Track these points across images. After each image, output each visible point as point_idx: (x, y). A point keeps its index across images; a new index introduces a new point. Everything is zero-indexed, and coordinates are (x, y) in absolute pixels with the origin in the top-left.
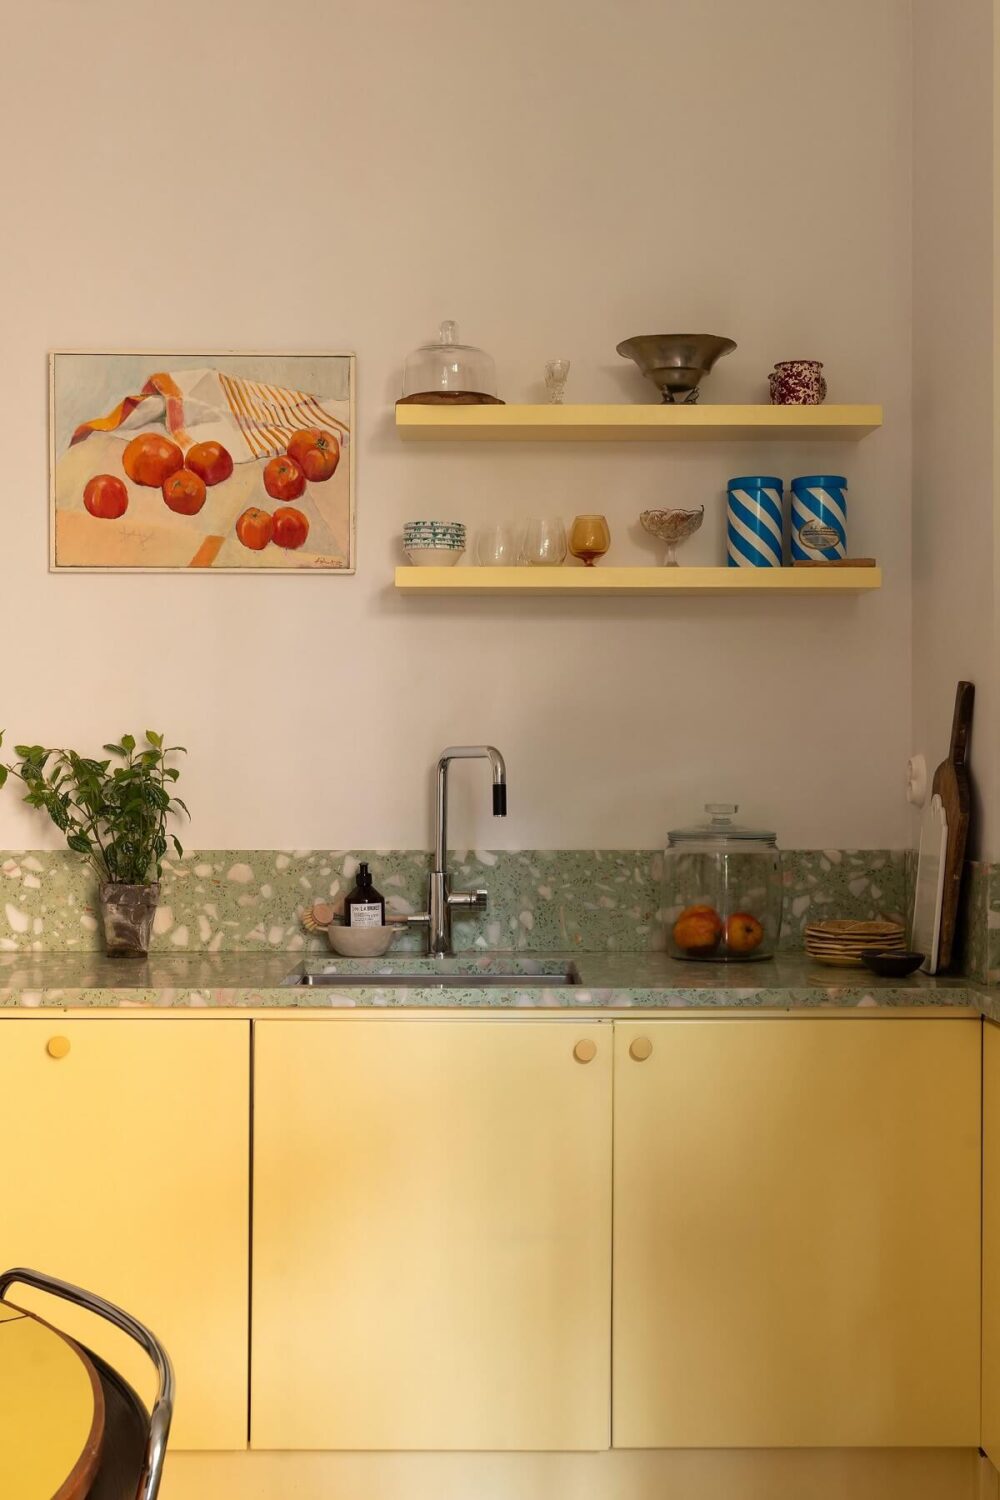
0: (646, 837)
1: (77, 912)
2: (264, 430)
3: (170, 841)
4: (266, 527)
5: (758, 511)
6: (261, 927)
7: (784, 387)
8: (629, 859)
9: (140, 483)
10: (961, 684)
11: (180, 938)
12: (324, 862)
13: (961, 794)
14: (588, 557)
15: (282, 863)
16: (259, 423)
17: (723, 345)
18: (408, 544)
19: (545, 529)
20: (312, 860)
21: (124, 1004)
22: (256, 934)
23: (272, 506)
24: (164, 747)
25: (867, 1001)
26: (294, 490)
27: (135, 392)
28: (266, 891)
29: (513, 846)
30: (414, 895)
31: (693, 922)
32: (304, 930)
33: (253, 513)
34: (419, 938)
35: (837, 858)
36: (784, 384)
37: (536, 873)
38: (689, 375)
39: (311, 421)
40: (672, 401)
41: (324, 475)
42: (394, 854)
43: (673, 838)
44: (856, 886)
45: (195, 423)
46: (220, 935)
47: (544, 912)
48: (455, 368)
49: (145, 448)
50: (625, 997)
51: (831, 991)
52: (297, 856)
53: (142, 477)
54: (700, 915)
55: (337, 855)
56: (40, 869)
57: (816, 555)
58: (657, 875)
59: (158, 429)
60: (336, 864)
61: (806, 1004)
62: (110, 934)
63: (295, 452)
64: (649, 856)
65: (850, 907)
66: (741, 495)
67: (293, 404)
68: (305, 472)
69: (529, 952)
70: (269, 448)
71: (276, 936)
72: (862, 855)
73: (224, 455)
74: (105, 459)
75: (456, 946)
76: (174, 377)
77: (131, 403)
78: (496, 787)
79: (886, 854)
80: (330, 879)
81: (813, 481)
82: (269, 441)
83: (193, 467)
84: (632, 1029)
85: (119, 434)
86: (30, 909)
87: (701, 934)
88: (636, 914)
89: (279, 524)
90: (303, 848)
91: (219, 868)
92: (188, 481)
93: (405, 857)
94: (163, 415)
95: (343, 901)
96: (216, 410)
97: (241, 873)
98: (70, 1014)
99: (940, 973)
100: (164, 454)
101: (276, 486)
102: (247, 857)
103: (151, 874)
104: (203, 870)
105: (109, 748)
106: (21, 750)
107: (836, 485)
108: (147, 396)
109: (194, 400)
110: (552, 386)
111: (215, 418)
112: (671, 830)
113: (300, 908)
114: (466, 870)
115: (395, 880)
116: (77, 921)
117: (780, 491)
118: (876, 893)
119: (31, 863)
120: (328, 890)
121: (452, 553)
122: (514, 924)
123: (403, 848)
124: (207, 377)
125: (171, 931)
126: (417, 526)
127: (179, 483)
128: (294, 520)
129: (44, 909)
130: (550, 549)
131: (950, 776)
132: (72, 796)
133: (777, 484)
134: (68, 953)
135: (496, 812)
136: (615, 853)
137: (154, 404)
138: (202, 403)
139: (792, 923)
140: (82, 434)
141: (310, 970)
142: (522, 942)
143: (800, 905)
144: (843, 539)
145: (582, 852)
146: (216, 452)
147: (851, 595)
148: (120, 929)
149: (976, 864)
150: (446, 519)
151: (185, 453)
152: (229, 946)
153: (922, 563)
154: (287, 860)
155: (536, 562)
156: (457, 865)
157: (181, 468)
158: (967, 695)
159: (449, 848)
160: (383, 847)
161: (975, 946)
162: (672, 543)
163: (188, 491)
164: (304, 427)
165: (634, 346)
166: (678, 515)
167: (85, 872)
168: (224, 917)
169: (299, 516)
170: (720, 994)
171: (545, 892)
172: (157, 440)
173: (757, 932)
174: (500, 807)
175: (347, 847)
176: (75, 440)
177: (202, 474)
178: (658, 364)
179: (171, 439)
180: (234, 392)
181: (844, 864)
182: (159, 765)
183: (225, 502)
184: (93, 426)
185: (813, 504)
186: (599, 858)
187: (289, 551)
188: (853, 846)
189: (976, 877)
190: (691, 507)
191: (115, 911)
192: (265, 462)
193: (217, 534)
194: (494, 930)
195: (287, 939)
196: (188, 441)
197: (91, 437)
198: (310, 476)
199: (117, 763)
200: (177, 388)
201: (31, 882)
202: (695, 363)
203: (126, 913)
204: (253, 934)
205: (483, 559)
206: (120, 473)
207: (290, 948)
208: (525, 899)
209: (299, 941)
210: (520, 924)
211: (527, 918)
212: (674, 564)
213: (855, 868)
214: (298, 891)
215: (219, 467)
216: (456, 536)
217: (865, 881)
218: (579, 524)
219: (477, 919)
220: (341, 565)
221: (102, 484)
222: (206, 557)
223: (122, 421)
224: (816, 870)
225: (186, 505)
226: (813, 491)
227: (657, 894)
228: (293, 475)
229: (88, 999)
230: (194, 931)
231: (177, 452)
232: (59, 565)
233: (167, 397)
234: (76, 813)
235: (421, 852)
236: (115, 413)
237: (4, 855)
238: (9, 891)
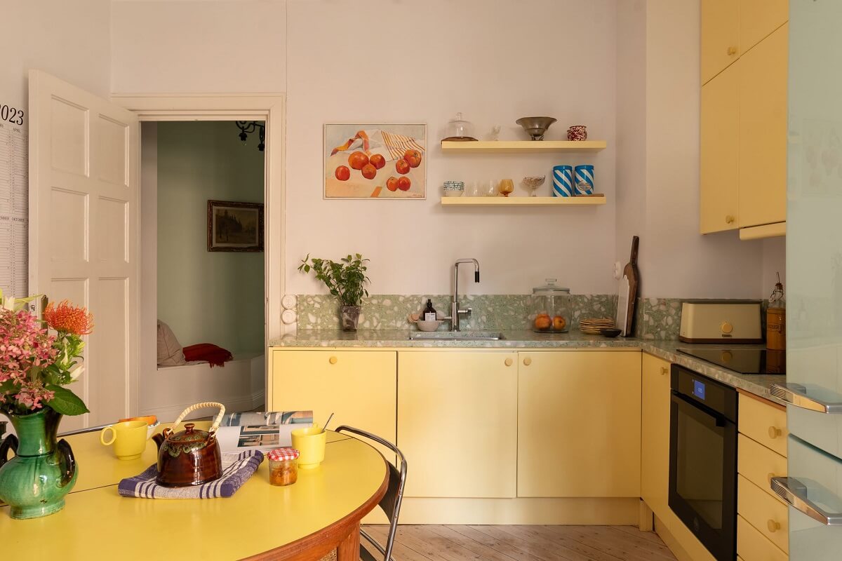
0: (524, 290)
1: (332, 316)
2: (396, 150)
3: (364, 291)
4: (396, 183)
5: (563, 177)
6: (394, 321)
7: (573, 135)
8: (519, 298)
9: (354, 168)
10: (634, 237)
11: (367, 325)
12: (415, 299)
13: (634, 274)
14: (506, 193)
15: (401, 299)
16: (394, 148)
17: (552, 120)
18: (444, 190)
19: (491, 182)
20: (411, 298)
22: (392, 324)
23: (398, 176)
24: (362, 259)
25: (603, 345)
26: (406, 171)
27: (353, 137)
28: (396, 309)
29: (479, 294)
30: (446, 310)
31: (542, 319)
32: (409, 322)
33: (392, 179)
34: (447, 325)
35: (589, 297)
36: (573, 134)
37: (487, 303)
38: (541, 131)
39: (411, 147)
40: (535, 140)
41: (416, 166)
42: (439, 296)
43: (535, 290)
44: (596, 307)
45: (373, 148)
46: (380, 324)
47: (490, 316)
48: (462, 129)
49: (356, 157)
50: (522, 344)
51: (591, 341)
52: (406, 297)
53: (355, 167)
54: (544, 317)
55: (420, 297)
56: (320, 301)
57: (584, 192)
58: (528, 303)
59: (360, 150)
60: (419, 299)
61: (583, 346)
62: (345, 323)
63: (407, 158)
64: (525, 297)
65: (595, 314)
66: (558, 172)
67: (406, 141)
69: (485, 330)
70: (398, 156)
71: (399, 324)
72: (598, 296)
73: (383, 159)
74: (343, 160)
75: (460, 328)
76: (366, 132)
77: (351, 141)
78: (476, 273)
79: (607, 296)
80: (417, 305)
81: (582, 167)
82: (398, 154)
83: (372, 163)
84: (524, 355)
85: (347, 152)
86: (316, 315)
87: (544, 323)
88: (521, 317)
89: (401, 182)
90: (408, 294)
91: (380, 301)
92: (370, 168)
93: (443, 297)
94: (362, 145)
95: (422, 312)
96: (380, 143)
97: (387, 302)
98: (337, 349)
99: (627, 336)
100: (362, 158)
101: (400, 170)
102: (389, 297)
103: (358, 303)
104: (374, 302)
105: (343, 259)
106: (313, 260)
107: (590, 169)
108: (357, 139)
109: (373, 140)
110: (494, 135)
111: (379, 146)
112: (535, 287)
113: (407, 315)
114: (463, 301)
115: (439, 305)
116: (332, 319)
117: (571, 171)
118: (603, 310)
119: (317, 299)
120: (417, 309)
121: (460, 192)
122: (480, 320)
123: (442, 294)
124: (377, 132)
125: (364, 322)
126: (448, 183)
127: (367, 169)
128: (406, 181)
129: (321, 315)
130: (493, 191)
131: (630, 268)
132: (332, 276)
133: (570, 168)
134: (329, 330)
135: (476, 281)
136: (514, 296)
137: (359, 142)
138: (375, 141)
139: (575, 320)
140: (335, 152)
141: (412, 336)
142: (482, 327)
143: (577, 314)
144: (592, 187)
145: (503, 296)
146: (380, 158)
147: (594, 206)
148: (348, 321)
149: (640, 299)
150: (458, 181)
151: (369, 158)
152: (383, 327)
153: (620, 195)
154: (403, 298)
155: (488, 195)
156: (460, 300)
157: (368, 163)
158: (636, 241)
159: (458, 294)
160: (435, 294)
161: (639, 326)
162: (534, 189)
163: (370, 171)
164: (409, 149)
165: (522, 121)
166: (536, 179)
167: (335, 302)
168: (382, 317)
169: (407, 179)
170: (554, 343)
171: (490, 309)
172: (360, 154)
173: (563, 323)
174: (477, 279)
175: (423, 293)
176: (332, 154)
177: (375, 166)
178: (530, 127)
179: (365, 153)
180: (386, 137)
181: (592, 300)
182: (360, 265)
183: (383, 175)
184: (339, 149)
185: (582, 175)
186: (509, 297)
187: (404, 192)
188: (595, 294)
189: (640, 303)
190: (541, 176)
191: (345, 315)
192: (396, 161)
193: (380, 186)
194: (473, 322)
195: (403, 325)
196: (370, 154)
197: (337, 153)
198: (411, 166)
199: (346, 265)
200: (367, 136)
201: (317, 306)
202: (543, 127)
203: (350, 316)
205: (470, 195)
206: (348, 165)
207: (404, 329)
208: (483, 312)
209: (407, 326)
210: (482, 321)
211: (484, 318)
212: (535, 196)
213: (595, 301)
214: (407, 309)
215: (380, 163)
216: (461, 186)
217: (599, 306)
218: (503, 182)
219: (467, 318)
220: (422, 197)
221: (341, 169)
222: (376, 193)
223: (348, 147)
224: (583, 302)
225: (370, 176)
226: (582, 170)
227: (528, 310)
228: (406, 165)
230: (371, 323)
231: (367, 158)
232: (327, 197)
233: (364, 139)
234: (333, 281)
235: (448, 296)
236: (346, 145)
237: (308, 296)
238: (310, 308)
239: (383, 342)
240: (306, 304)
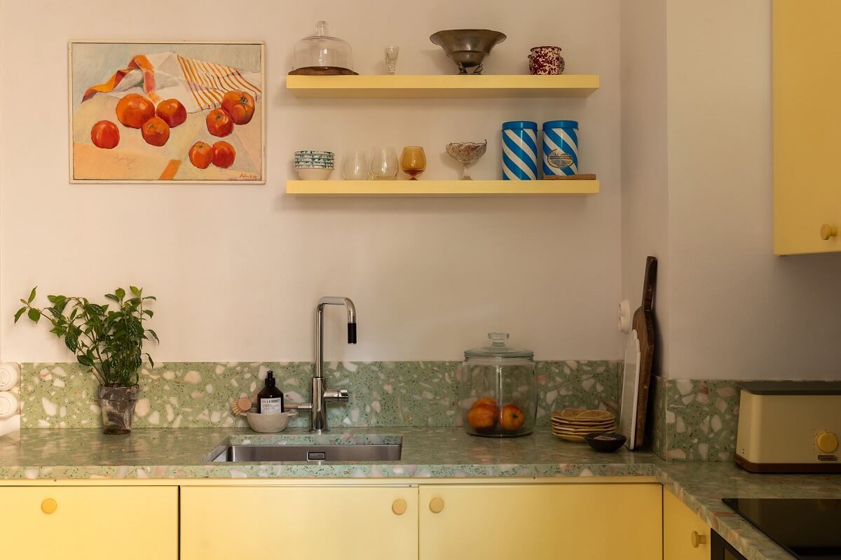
0: (451, 353)
1: (88, 402)
2: (206, 91)
3: (144, 358)
4: (208, 154)
5: (520, 142)
6: (206, 411)
7: (539, 62)
8: (442, 366)
9: (127, 126)
10: (649, 258)
11: (154, 419)
12: (246, 369)
13: (648, 332)
14: (413, 173)
15: (219, 370)
16: (203, 87)
17: (497, 37)
18: (300, 163)
19: (385, 155)
20: (238, 368)
21: (93, 476)
22: (203, 416)
23: (212, 140)
24: (142, 296)
25: (586, 473)
26: (226, 130)
27: (123, 67)
28: (209, 388)
29: (367, 359)
30: (304, 391)
31: (480, 411)
32: (234, 415)
33: (200, 145)
34: (307, 418)
35: (574, 366)
36: (536, 61)
37: (382, 376)
38: (476, 55)
39: (235, 86)
40: (465, 73)
41: (245, 120)
42: (291, 365)
43: (468, 356)
44: (587, 384)
45: (162, 87)
46: (180, 417)
47: (387, 401)
48: (326, 52)
49: (130, 103)
50: (425, 470)
51: (562, 466)
52: (229, 366)
53: (128, 122)
54: (483, 406)
55: (255, 365)
56: (64, 375)
57: (559, 172)
58: (459, 377)
59: (138, 91)
60: (254, 371)
61: (546, 475)
62: (106, 419)
63: (226, 106)
64: (454, 365)
65: (582, 398)
66: (510, 133)
67: (225, 75)
68: (233, 119)
69: (378, 428)
70: (210, 103)
71: (216, 418)
72: (590, 364)
73: (181, 108)
74: (105, 110)
75: (330, 424)
76: (149, 57)
77: (121, 75)
78: (349, 325)
79: (606, 363)
80: (250, 380)
81: (556, 124)
82: (210, 99)
83: (161, 115)
84: (428, 493)
85: (113, 94)
86: (58, 401)
87: (484, 418)
88: (446, 402)
89: (216, 152)
90: (233, 361)
91: (179, 374)
92: (158, 124)
93: (298, 366)
94: (142, 82)
95: (256, 396)
96: (176, 78)
97: (193, 377)
98: (57, 483)
99: (636, 449)
100: (143, 107)
101: (214, 127)
102: (197, 367)
103: (133, 379)
104: (169, 375)
105: (108, 296)
106: (51, 298)
107: (571, 127)
108: (131, 69)
109: (162, 72)
110: (390, 62)
111: (175, 84)
112: (467, 349)
113: (231, 400)
114: (337, 374)
115: (292, 381)
116: (88, 409)
117: (535, 130)
118: (599, 388)
119: (59, 371)
120: (249, 388)
121: (325, 171)
122: (368, 409)
123: (297, 360)
124: (170, 58)
125: (148, 415)
126: (302, 154)
127: (152, 126)
128: (226, 149)
129: (67, 401)
130: (388, 169)
131: (642, 317)
132: (83, 328)
133: (533, 126)
134: (85, 430)
135: (350, 342)
136: (432, 363)
137: (136, 75)
138: (167, 74)
139: (547, 408)
140: (90, 94)
141: (233, 442)
142: (373, 421)
143: (551, 396)
144: (575, 161)
145: (411, 363)
146: (176, 106)
147: (583, 197)
148: (111, 415)
149: (659, 378)
150: (320, 149)
151: (156, 106)
152: (186, 424)
153: (628, 176)
154: (223, 368)
155: (379, 177)
156: (331, 371)
157: (154, 116)
158: (652, 265)
159: (325, 360)
160: (284, 360)
161: (658, 433)
162: (466, 164)
163: (158, 131)
164: (230, 90)
165: (441, 37)
166: (469, 146)
167: (93, 377)
168: (182, 405)
169: (229, 147)
170: (489, 468)
171: (388, 388)
172: (138, 98)
173: (520, 417)
174: (352, 338)
175: (262, 360)
176: (85, 98)
177: (167, 120)
178: (456, 48)
179: (147, 97)
180: (187, 68)
181: (579, 371)
182: (138, 308)
183: (182, 138)
184: (97, 89)
185: (556, 139)
186: (422, 366)
187: (223, 169)
188: (585, 357)
189: (659, 387)
190: (478, 141)
191: (107, 404)
192: (207, 112)
193: (176, 158)
194: (355, 413)
195: (223, 419)
196: (158, 98)
197: (95, 97)
198: (236, 121)
199: (114, 307)
200: (150, 65)
201: (59, 383)
202: (480, 48)
203: (114, 405)
204: (201, 416)
205: (347, 176)
206: (114, 119)
207: (225, 425)
208: (375, 394)
209: (230, 421)
210: (372, 410)
211: (377, 405)
212: (468, 178)
213: (586, 372)
214: (230, 389)
215: (177, 115)
216: (328, 160)
217: (593, 381)
218: (406, 153)
219: (344, 406)
220: (257, 179)
221: (103, 126)
222: (169, 174)
223: (115, 86)
224: (561, 374)
225: (157, 140)
226: (555, 130)
227: (460, 390)
228: (225, 120)
229: (69, 473)
230: (163, 415)
231: (151, 106)
232: (76, 179)
233: (144, 70)
234: (85, 340)
235: (308, 363)
236: (110, 82)
237: (41, 366)
238: (44, 389)
239: (149, 468)
240: (36, 380)
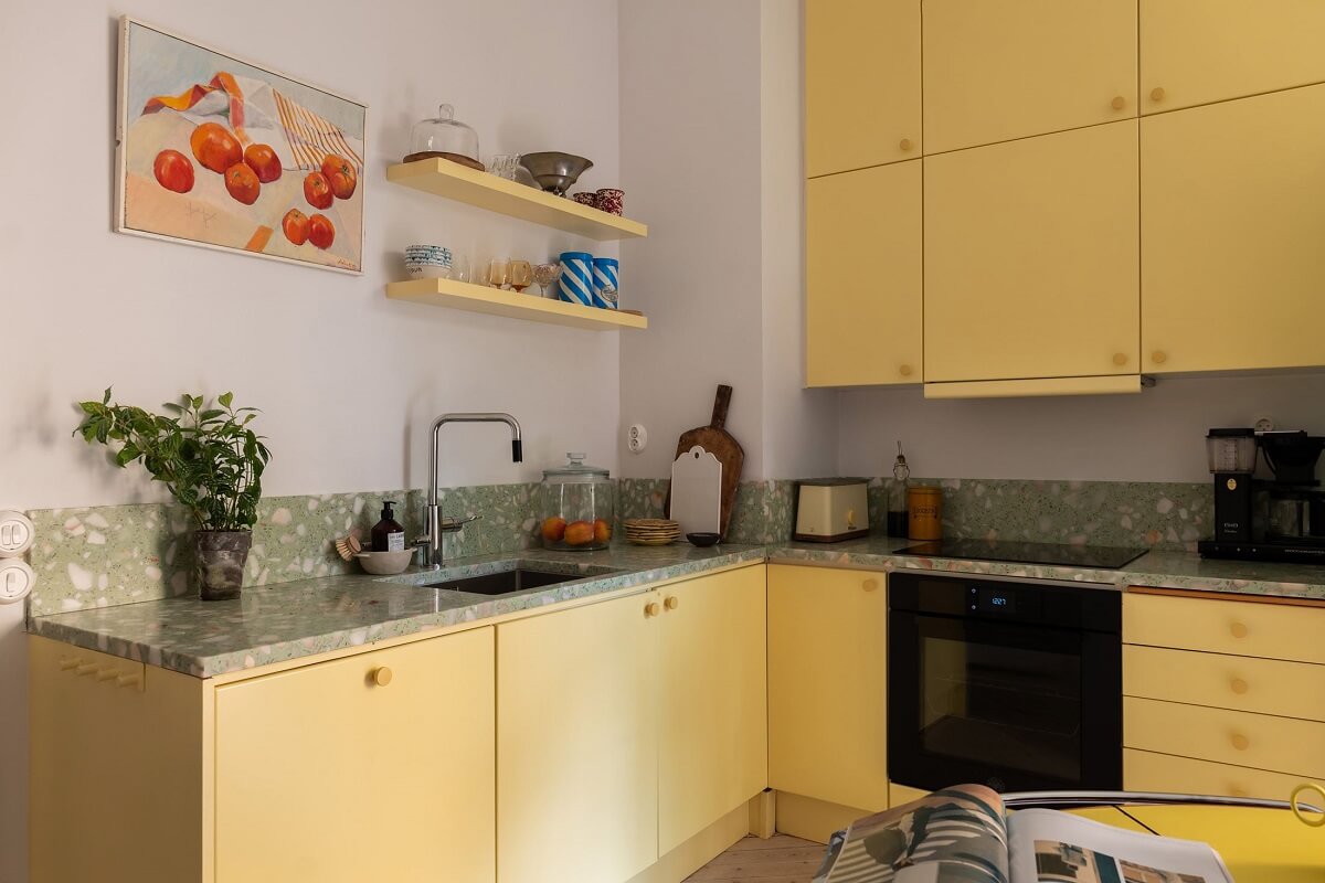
1: (142, 564)
2: (306, 147)
4: (305, 227)
6: (297, 560)
9: (205, 166)
10: (720, 387)
12: (341, 503)
15: (312, 505)
16: (302, 140)
20: (333, 502)
21: (423, 628)
22: (294, 566)
23: (310, 211)
26: (324, 202)
27: (205, 83)
28: (301, 530)
33: (295, 213)
37: (465, 502)
39: (332, 148)
41: (347, 195)
45: (253, 126)
46: (267, 570)
47: (470, 529)
49: (211, 136)
52: (323, 499)
53: (208, 161)
55: (350, 497)
56: (105, 524)
58: (523, 500)
59: (223, 122)
60: (349, 504)
63: (327, 172)
64: (520, 488)
67: (326, 133)
68: (333, 189)
70: (309, 163)
71: (308, 567)
73: (275, 159)
76: (237, 79)
77: (199, 92)
80: (345, 516)
82: (309, 157)
83: (250, 163)
85: (188, 116)
86: (94, 566)
88: (513, 526)
89: (314, 226)
91: (265, 513)
93: (393, 496)
94: (228, 110)
96: (270, 119)
97: (282, 516)
100: (226, 146)
101: (313, 196)
102: (288, 502)
105: (170, 406)
108: (215, 89)
109: (253, 105)
111: (269, 126)
119: (95, 519)
120: (344, 525)
124: (263, 88)
127: (238, 175)
128: (324, 225)
137: (219, 99)
138: (259, 110)
140: (154, 106)
142: (459, 552)
145: (488, 487)
146: (269, 155)
151: (244, 149)
152: (274, 579)
154: (316, 503)
157: (241, 161)
158: (724, 392)
160: (379, 489)
163: (245, 182)
164: (332, 152)
167: (150, 525)
168: (269, 555)
169: (328, 222)
172: (221, 131)
175: (356, 491)
176: (146, 111)
177: (258, 173)
179: (232, 132)
180: (284, 109)
183: (283, 197)
184: (165, 102)
186: (497, 490)
187: (321, 250)
192: (306, 173)
193: (267, 225)
194: (444, 545)
195: (316, 567)
196: (246, 139)
197: (162, 112)
198: (337, 192)
199: (182, 421)
200: (239, 91)
201: (96, 539)
202: (571, 175)
204: (292, 567)
206: (189, 153)
207: (319, 575)
209: (325, 568)
210: (458, 540)
211: (461, 535)
214: (324, 528)
215: (270, 169)
220: (356, 268)
221: (171, 158)
222: (258, 243)
223: (191, 105)
225: (245, 195)
228: (325, 189)
229: (400, 629)
230: (246, 570)
231: (237, 147)
232: (128, 226)
233: (231, 96)
235: (401, 492)
236: (182, 99)
237: (66, 513)
238: (73, 550)
240: (58, 536)
